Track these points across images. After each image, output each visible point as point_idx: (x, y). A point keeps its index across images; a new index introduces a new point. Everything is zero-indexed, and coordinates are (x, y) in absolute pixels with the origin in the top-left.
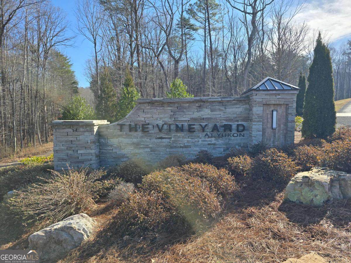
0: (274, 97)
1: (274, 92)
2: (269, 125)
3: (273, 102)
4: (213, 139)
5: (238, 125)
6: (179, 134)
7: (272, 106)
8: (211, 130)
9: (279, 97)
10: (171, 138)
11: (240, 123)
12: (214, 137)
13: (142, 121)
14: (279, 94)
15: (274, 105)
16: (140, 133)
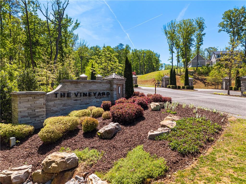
0: (119, 81)
1: (120, 80)
2: (118, 93)
3: (119, 83)
4: (98, 99)
5: (107, 93)
6: (84, 98)
7: (118, 85)
8: (97, 95)
9: (121, 82)
10: (81, 100)
11: (107, 92)
12: (99, 98)
13: (67, 91)
14: (121, 81)
15: (119, 84)
16: (66, 98)
